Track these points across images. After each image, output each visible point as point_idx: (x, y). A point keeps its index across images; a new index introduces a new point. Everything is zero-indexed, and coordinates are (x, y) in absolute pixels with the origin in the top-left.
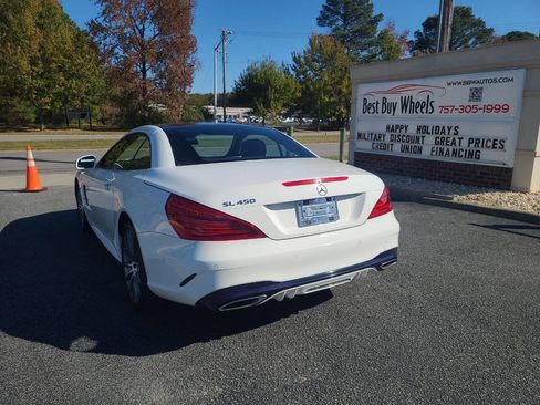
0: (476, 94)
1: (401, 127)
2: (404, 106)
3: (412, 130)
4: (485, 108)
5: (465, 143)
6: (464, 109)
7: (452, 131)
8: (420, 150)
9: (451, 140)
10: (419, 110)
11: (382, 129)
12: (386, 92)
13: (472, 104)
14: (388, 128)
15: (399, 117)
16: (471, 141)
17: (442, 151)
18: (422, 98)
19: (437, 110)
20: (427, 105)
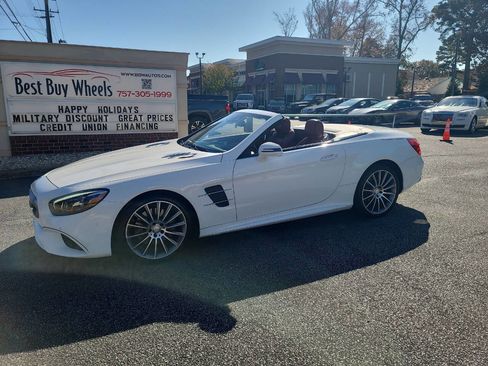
0: (147, 84)
1: (79, 108)
2: (78, 88)
3: (93, 110)
4: (155, 94)
5: (144, 118)
6: (139, 94)
7: (133, 110)
8: (105, 127)
9: (133, 117)
11: (54, 110)
12: (52, 74)
13: (145, 90)
14: (60, 109)
15: (72, 98)
16: (149, 117)
17: (126, 126)
18: (99, 83)
19: (115, 94)
20: (104, 89)
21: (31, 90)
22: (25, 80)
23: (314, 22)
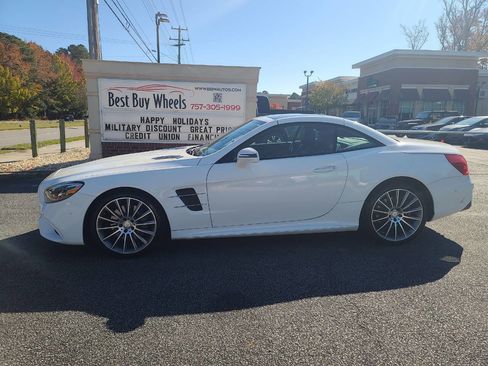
0: (217, 98)
1: (157, 120)
2: (157, 102)
3: (168, 121)
4: (225, 107)
5: (214, 130)
6: (210, 107)
7: (204, 122)
8: (178, 137)
9: (203, 129)
10: (172, 106)
11: (137, 121)
12: (137, 89)
13: (215, 104)
14: (142, 120)
15: (153, 110)
16: (218, 129)
17: (197, 137)
18: (175, 97)
19: (189, 107)
20: (179, 103)
21: (120, 103)
22: (117, 94)
23: (448, 33)
